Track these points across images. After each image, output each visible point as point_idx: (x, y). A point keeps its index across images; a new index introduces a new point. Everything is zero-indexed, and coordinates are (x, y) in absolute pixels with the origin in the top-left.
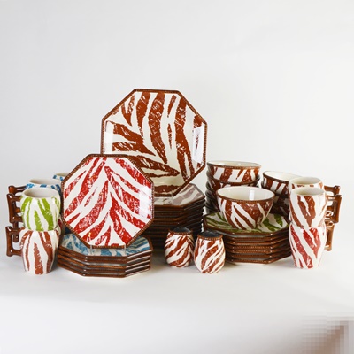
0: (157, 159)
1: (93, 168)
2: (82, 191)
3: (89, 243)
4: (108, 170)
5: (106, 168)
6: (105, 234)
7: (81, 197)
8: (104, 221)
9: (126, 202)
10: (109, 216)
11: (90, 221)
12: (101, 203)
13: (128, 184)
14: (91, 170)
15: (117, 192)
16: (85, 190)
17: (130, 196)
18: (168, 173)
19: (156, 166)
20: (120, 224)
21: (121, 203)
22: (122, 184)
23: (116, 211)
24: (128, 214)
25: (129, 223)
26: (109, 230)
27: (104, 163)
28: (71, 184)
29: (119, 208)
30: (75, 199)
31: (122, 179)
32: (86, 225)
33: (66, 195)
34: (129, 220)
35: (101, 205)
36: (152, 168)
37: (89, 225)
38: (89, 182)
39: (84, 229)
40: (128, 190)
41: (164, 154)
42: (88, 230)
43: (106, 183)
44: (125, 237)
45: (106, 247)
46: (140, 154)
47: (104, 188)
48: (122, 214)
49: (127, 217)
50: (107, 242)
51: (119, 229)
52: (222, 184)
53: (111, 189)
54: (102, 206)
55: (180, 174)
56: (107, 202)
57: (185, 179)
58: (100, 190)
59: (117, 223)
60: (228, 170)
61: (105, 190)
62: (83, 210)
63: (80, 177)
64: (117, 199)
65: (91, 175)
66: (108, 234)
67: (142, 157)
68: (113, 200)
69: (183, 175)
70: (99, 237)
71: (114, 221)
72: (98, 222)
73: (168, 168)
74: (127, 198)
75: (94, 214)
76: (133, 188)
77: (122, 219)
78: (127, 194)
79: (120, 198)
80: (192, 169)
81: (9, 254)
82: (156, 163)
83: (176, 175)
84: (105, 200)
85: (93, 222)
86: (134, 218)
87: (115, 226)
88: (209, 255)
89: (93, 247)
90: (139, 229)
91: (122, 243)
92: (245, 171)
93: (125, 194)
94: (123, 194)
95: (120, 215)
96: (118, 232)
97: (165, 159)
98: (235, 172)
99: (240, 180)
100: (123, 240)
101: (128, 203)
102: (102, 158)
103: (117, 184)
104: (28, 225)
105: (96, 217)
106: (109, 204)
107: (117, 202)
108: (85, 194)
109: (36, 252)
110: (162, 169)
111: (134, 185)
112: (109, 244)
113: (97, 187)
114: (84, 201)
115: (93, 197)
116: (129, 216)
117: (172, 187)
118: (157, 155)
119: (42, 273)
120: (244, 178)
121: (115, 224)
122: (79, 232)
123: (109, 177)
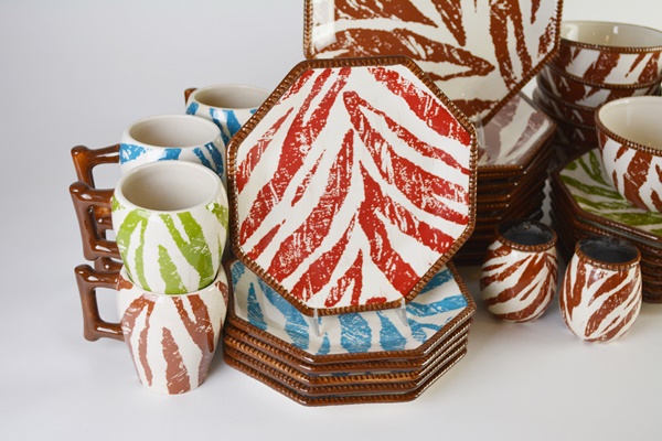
0: (443, 35)
1: (310, 98)
2: (282, 163)
3: (309, 304)
4: (354, 102)
5: (346, 95)
6: (349, 274)
7: (281, 182)
8: (344, 241)
9: (400, 184)
10: (358, 226)
11: (308, 242)
12: (337, 191)
13: (407, 136)
14: (307, 105)
15: (377, 159)
16: (291, 161)
17: (412, 168)
18: (466, 69)
19: (439, 54)
20: (386, 243)
21: (389, 190)
22: (391, 137)
23: (377, 212)
24: (407, 215)
25: (411, 239)
26: (359, 261)
27: (342, 83)
28: (254, 150)
29: (383, 202)
30: (266, 189)
31: (391, 123)
32: (297, 254)
33: (242, 182)
34: (411, 232)
35: (335, 198)
36: (428, 59)
37: (306, 254)
38: (303, 139)
39: (294, 266)
40: (405, 151)
41: (458, 22)
42: (303, 268)
43: (349, 138)
44: (402, 277)
45: (355, 309)
46: (401, 24)
47: (342, 152)
48: (392, 216)
49: (404, 225)
50: (356, 294)
51: (384, 256)
52: (588, 89)
53: (361, 151)
54: (338, 200)
55: (497, 71)
56: (351, 189)
57: (508, 83)
58: (331, 158)
59: (380, 242)
60: (610, 55)
61: (345, 156)
62: (288, 216)
63: (277, 126)
64: (377, 177)
65: (307, 118)
66: (355, 273)
67: (406, 33)
68: (369, 182)
69: (504, 73)
70: (333, 283)
71: (371, 236)
72: (328, 244)
73: (467, 57)
74: (403, 173)
75: (318, 224)
76: (419, 146)
77: (391, 229)
78: (405, 162)
79: (385, 175)
80: (525, 57)
81: (92, 335)
82: (438, 47)
83: (485, 73)
84: (345, 183)
85: (316, 243)
86: (423, 226)
87: (374, 250)
88: (610, 305)
89: (322, 313)
90: (436, 256)
91: (394, 295)
92: (648, 57)
93: (399, 162)
94: (394, 162)
95: (386, 221)
96: (381, 265)
97: (460, 36)
98: (626, 61)
99: (633, 78)
100: (396, 285)
101: (407, 187)
102: (337, 70)
103: (376, 137)
104: (142, 279)
105: (324, 232)
106: (356, 195)
107: (377, 187)
108: (293, 171)
109: (170, 347)
110: (452, 60)
111: (421, 138)
112: (362, 301)
113: (323, 149)
114: (290, 192)
115: (314, 179)
116: (410, 221)
117: (477, 105)
118: (442, 26)
119: (187, 388)
120: (645, 73)
121: (373, 245)
122: (282, 277)
123: (356, 120)
